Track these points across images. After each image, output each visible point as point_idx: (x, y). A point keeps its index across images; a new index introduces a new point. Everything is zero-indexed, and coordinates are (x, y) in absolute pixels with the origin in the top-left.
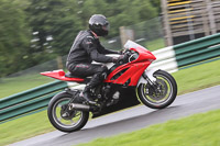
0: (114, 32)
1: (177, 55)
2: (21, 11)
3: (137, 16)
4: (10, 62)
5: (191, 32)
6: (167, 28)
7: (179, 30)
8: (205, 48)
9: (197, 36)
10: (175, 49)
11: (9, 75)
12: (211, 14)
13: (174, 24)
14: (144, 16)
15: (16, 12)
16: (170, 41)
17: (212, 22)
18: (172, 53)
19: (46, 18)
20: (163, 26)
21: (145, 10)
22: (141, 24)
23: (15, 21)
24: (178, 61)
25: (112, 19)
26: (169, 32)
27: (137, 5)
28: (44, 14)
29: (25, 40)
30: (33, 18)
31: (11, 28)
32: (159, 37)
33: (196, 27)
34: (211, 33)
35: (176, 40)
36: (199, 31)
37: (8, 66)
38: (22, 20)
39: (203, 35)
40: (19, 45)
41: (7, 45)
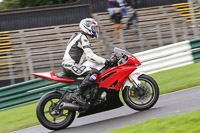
5: (12, 77)
8: (25, 91)
9: (17, 81)
12: (30, 61)
17: (31, 69)
33: (16, 72)
34: (29, 79)
36: (19, 76)
39: (22, 80)
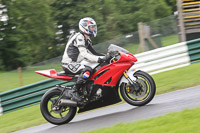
0: (132, 28)
1: (190, 50)
2: (47, 6)
3: (153, 14)
4: (36, 52)
6: (181, 25)
7: (193, 27)
10: (188, 44)
11: (35, 64)
13: (187, 22)
14: (159, 13)
15: (43, 7)
16: (183, 37)
18: (185, 48)
19: (70, 12)
20: (178, 23)
21: (160, 8)
22: (156, 21)
23: (42, 15)
24: (190, 55)
25: (130, 16)
26: (182, 28)
27: (153, 4)
28: (69, 10)
29: (50, 32)
30: (59, 12)
31: (38, 21)
32: (173, 33)
35: (189, 37)
37: (34, 56)
38: (48, 14)
40: (45, 36)
41: (34, 37)
